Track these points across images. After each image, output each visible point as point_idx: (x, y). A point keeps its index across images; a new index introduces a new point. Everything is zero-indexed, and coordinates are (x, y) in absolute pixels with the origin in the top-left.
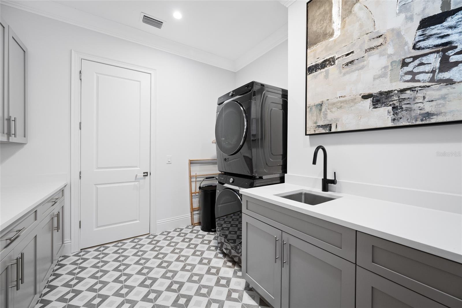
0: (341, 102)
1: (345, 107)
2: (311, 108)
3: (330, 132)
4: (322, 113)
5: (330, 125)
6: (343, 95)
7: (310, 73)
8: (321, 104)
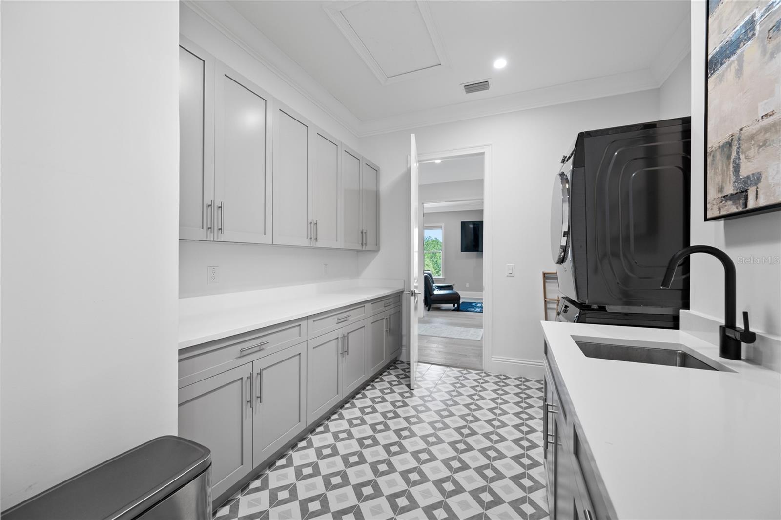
0: (766, 129)
1: (773, 140)
2: (713, 156)
3: (745, 209)
4: (731, 163)
5: (745, 193)
6: (769, 111)
7: (712, 72)
8: (730, 141)
